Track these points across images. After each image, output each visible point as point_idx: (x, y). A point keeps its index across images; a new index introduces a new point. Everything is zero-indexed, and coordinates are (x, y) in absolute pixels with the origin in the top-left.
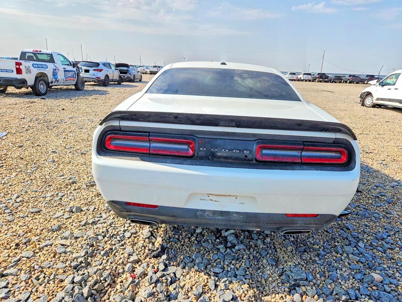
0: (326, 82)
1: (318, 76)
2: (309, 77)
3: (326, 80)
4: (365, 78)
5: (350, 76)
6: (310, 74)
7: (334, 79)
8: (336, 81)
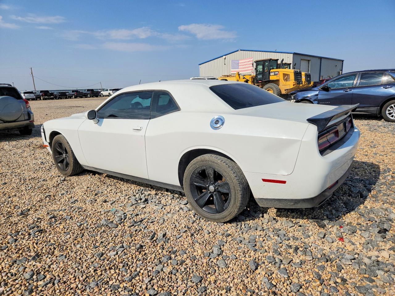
0: (52, 99)
1: (41, 94)
2: (32, 96)
3: (52, 97)
4: (86, 92)
5: (73, 91)
6: (31, 93)
7: (59, 95)
8: (62, 97)
